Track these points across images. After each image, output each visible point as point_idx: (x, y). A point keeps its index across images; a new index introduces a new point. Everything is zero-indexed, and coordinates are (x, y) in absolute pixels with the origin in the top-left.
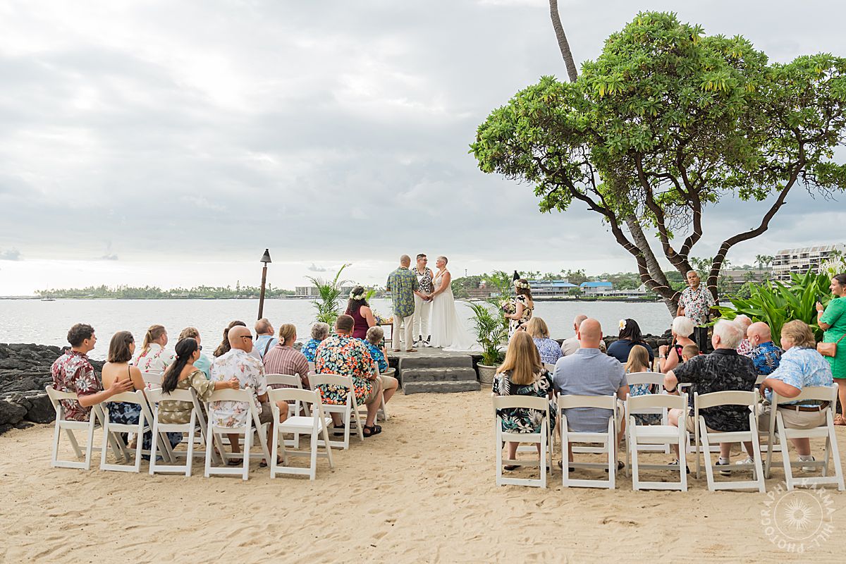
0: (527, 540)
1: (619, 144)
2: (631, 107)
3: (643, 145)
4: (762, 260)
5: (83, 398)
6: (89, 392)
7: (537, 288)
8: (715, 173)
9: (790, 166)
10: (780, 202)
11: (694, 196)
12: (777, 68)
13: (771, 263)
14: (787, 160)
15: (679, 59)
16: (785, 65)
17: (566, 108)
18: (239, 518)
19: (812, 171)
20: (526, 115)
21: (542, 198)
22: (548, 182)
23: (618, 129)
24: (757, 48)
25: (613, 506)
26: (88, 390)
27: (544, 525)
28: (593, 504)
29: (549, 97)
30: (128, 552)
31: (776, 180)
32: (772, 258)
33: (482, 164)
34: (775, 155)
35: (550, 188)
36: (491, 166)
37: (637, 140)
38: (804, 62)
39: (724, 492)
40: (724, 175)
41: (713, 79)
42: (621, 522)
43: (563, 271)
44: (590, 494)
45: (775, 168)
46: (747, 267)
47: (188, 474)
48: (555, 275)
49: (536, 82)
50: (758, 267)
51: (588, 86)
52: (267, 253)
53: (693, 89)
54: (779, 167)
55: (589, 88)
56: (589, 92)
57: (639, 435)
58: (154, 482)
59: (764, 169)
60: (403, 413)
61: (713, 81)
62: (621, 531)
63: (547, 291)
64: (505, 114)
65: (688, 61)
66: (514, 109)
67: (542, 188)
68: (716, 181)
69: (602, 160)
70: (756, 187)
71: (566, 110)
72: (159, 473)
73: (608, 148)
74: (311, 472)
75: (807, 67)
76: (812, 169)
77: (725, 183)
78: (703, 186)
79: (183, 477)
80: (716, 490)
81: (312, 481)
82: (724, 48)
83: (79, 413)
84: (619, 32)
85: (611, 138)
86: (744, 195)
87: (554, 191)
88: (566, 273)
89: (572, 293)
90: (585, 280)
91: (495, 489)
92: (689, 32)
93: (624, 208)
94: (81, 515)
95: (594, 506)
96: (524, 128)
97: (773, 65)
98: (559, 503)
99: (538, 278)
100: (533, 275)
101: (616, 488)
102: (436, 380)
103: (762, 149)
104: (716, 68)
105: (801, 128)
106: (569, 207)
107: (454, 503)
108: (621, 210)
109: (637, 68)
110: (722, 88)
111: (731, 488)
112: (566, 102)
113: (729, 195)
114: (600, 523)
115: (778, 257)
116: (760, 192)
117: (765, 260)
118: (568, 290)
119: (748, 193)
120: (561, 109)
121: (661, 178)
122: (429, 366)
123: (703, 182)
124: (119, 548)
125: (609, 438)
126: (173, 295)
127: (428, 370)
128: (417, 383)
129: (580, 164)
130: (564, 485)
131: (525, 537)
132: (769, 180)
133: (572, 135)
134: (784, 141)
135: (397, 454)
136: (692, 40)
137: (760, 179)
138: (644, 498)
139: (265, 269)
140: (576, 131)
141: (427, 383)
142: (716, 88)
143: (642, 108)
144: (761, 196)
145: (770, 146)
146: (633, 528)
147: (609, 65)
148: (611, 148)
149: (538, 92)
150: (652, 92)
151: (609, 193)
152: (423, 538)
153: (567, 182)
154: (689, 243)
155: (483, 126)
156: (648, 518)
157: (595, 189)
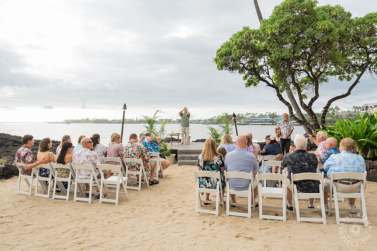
0: (195, 244)
1: (277, 56)
2: (283, 39)
3: (288, 56)
4: (356, 108)
5: (29, 165)
6: (31, 162)
7: (256, 120)
8: (327, 69)
9: (363, 65)
10: (357, 82)
11: (315, 80)
12: (357, 19)
13: (360, 110)
14: (361, 62)
15: (306, 16)
16: (361, 18)
17: (255, 41)
18: (74, 223)
19: (374, 67)
20: (236, 44)
21: (246, 81)
22: (249, 74)
23: (277, 49)
24: (346, 10)
25: (245, 227)
26: (31, 161)
27: (208, 236)
28: (237, 226)
29: (246, 36)
30: (17, 237)
31: (356, 71)
32: (360, 107)
33: (218, 66)
34: (356, 60)
35: (249, 77)
36: (221, 67)
37: (286, 54)
38: (370, 16)
39: (304, 223)
40: (331, 70)
41: (322, 24)
42: (245, 237)
43: (267, 113)
44: (238, 220)
45: (356, 66)
46: (349, 111)
47: (67, 200)
48: (264, 115)
49: (241, 30)
50: (354, 111)
51: (264, 30)
52: (125, 105)
53: (312, 29)
54: (357, 66)
55: (264, 31)
56: (264, 32)
57: (263, 192)
58: (52, 203)
59: (350, 67)
60: (172, 174)
61: (322, 25)
62: (243, 242)
63: (260, 121)
64: (228, 45)
65: (310, 17)
66: (231, 42)
67: (246, 77)
68: (327, 72)
69: (273, 64)
70: (346, 75)
71: (255, 42)
72: (57, 199)
73: (272, 58)
74: (116, 201)
75: (371, 18)
76: (374, 66)
77: (332, 74)
78: (321, 75)
79: (65, 201)
80: (301, 222)
81: (116, 206)
82: (330, 11)
83: (28, 172)
84: (279, 5)
85: (274, 53)
86: (341, 79)
87: (251, 78)
88: (268, 113)
89: (271, 122)
90: (276, 116)
91: (194, 214)
92: (311, 3)
93: (284, 85)
94: (13, 217)
95: (236, 227)
96: (235, 50)
97: (355, 18)
98: (221, 224)
99: (256, 116)
100: (254, 114)
101: (251, 217)
102: (192, 160)
103: (350, 58)
104: (324, 19)
105: (368, 47)
106: (258, 85)
107: (172, 221)
108: (283, 86)
109: (286, 20)
110: (326, 28)
111: (308, 221)
112: (255, 38)
113: (333, 79)
114: (235, 237)
115: (363, 107)
116: (348, 77)
117: (357, 108)
118: (269, 121)
119: (342, 78)
120: (253, 41)
121: (301, 72)
122: (190, 153)
123: (321, 73)
124: (15, 235)
125: (248, 193)
126: (113, 122)
127: (189, 155)
128: (183, 161)
129: (263, 66)
130: (227, 214)
131: (195, 242)
132: (353, 72)
133: (258, 53)
134: (360, 54)
135: (160, 194)
136: (312, 6)
137: (349, 72)
138: (263, 224)
139: (124, 112)
140: (259, 51)
141: (188, 161)
142: (323, 28)
143: (288, 39)
144: (349, 79)
145: (353, 56)
146: (250, 241)
147: (273, 20)
148: (273, 58)
149: (241, 34)
150: (293, 31)
151: (277, 79)
152: (147, 239)
153: (257, 74)
154: (313, 100)
155: (219, 50)
156: (260, 236)
157: (269, 76)
